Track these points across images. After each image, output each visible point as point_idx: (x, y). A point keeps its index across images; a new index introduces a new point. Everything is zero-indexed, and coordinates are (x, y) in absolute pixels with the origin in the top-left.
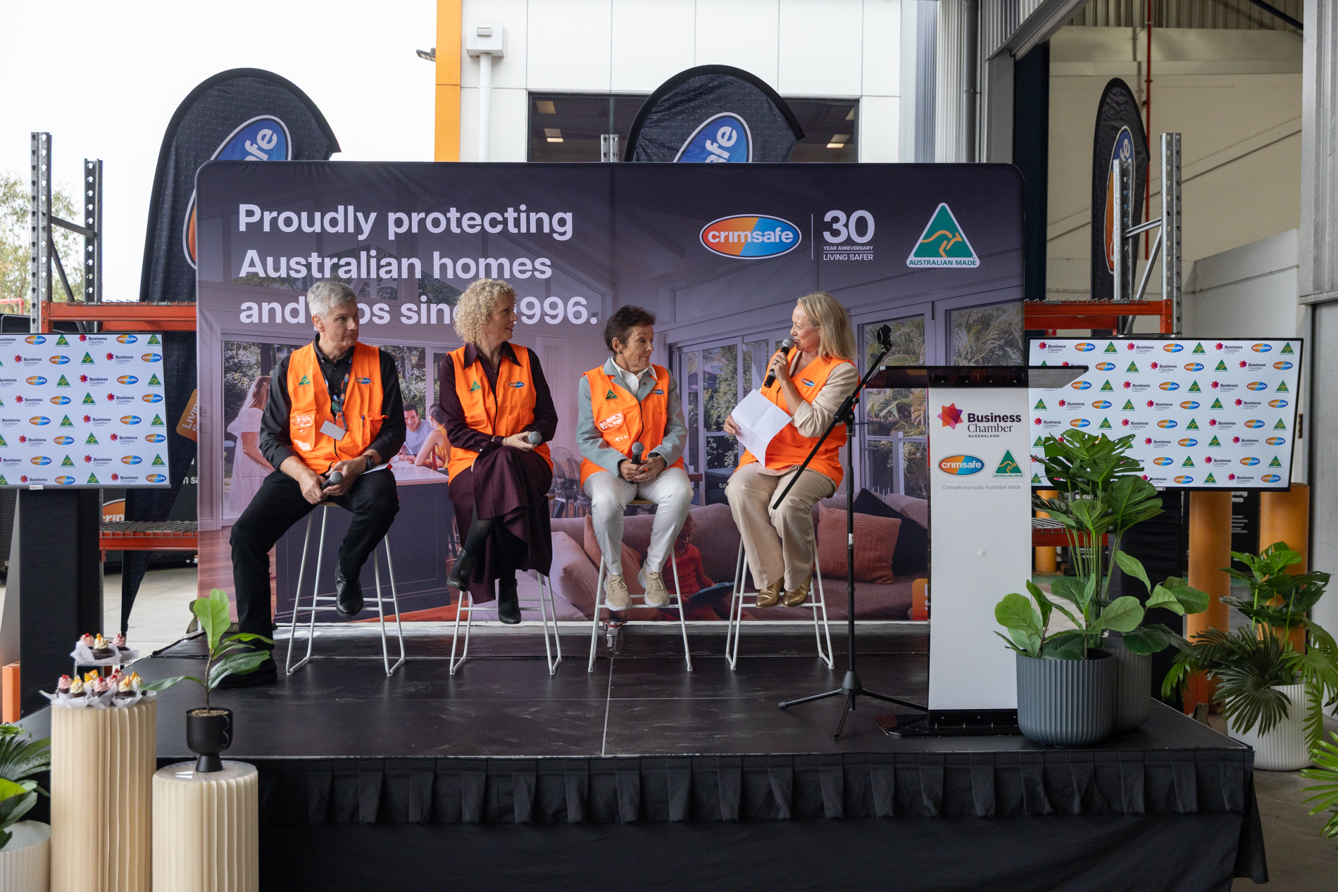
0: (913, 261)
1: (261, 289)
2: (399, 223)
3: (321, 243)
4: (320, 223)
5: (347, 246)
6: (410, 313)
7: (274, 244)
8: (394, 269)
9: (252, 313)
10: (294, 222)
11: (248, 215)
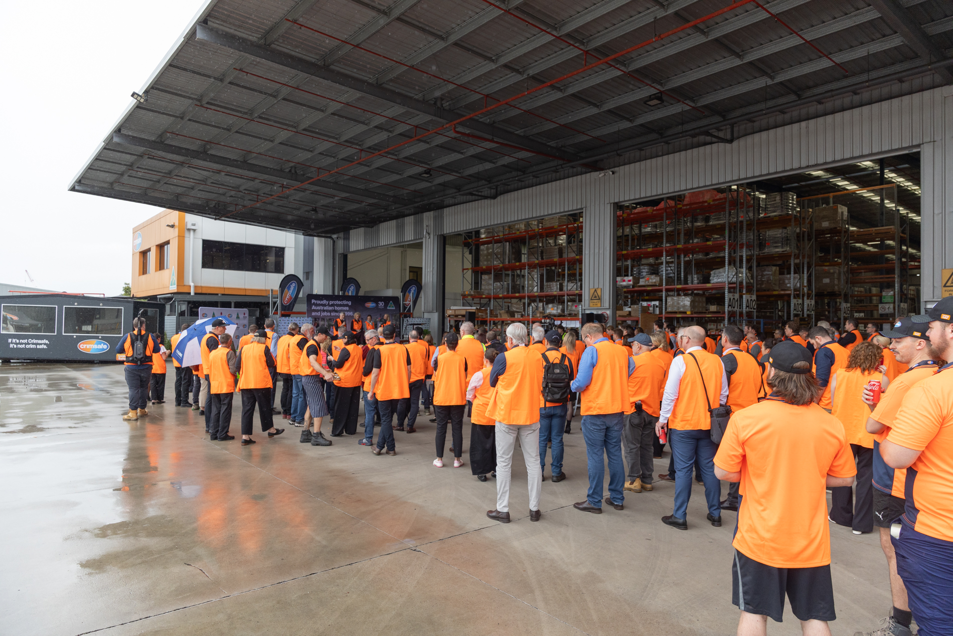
0: (388, 308)
1: (315, 311)
2: (331, 302)
3: (323, 305)
4: (322, 302)
5: (324, 305)
6: (333, 314)
7: (316, 305)
8: (330, 308)
9: (313, 314)
10: (319, 302)
11: (313, 301)
